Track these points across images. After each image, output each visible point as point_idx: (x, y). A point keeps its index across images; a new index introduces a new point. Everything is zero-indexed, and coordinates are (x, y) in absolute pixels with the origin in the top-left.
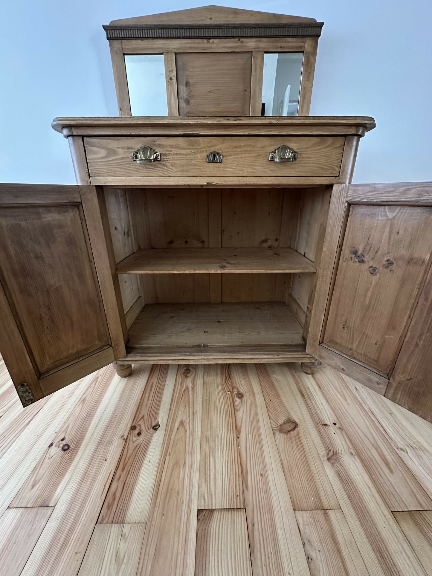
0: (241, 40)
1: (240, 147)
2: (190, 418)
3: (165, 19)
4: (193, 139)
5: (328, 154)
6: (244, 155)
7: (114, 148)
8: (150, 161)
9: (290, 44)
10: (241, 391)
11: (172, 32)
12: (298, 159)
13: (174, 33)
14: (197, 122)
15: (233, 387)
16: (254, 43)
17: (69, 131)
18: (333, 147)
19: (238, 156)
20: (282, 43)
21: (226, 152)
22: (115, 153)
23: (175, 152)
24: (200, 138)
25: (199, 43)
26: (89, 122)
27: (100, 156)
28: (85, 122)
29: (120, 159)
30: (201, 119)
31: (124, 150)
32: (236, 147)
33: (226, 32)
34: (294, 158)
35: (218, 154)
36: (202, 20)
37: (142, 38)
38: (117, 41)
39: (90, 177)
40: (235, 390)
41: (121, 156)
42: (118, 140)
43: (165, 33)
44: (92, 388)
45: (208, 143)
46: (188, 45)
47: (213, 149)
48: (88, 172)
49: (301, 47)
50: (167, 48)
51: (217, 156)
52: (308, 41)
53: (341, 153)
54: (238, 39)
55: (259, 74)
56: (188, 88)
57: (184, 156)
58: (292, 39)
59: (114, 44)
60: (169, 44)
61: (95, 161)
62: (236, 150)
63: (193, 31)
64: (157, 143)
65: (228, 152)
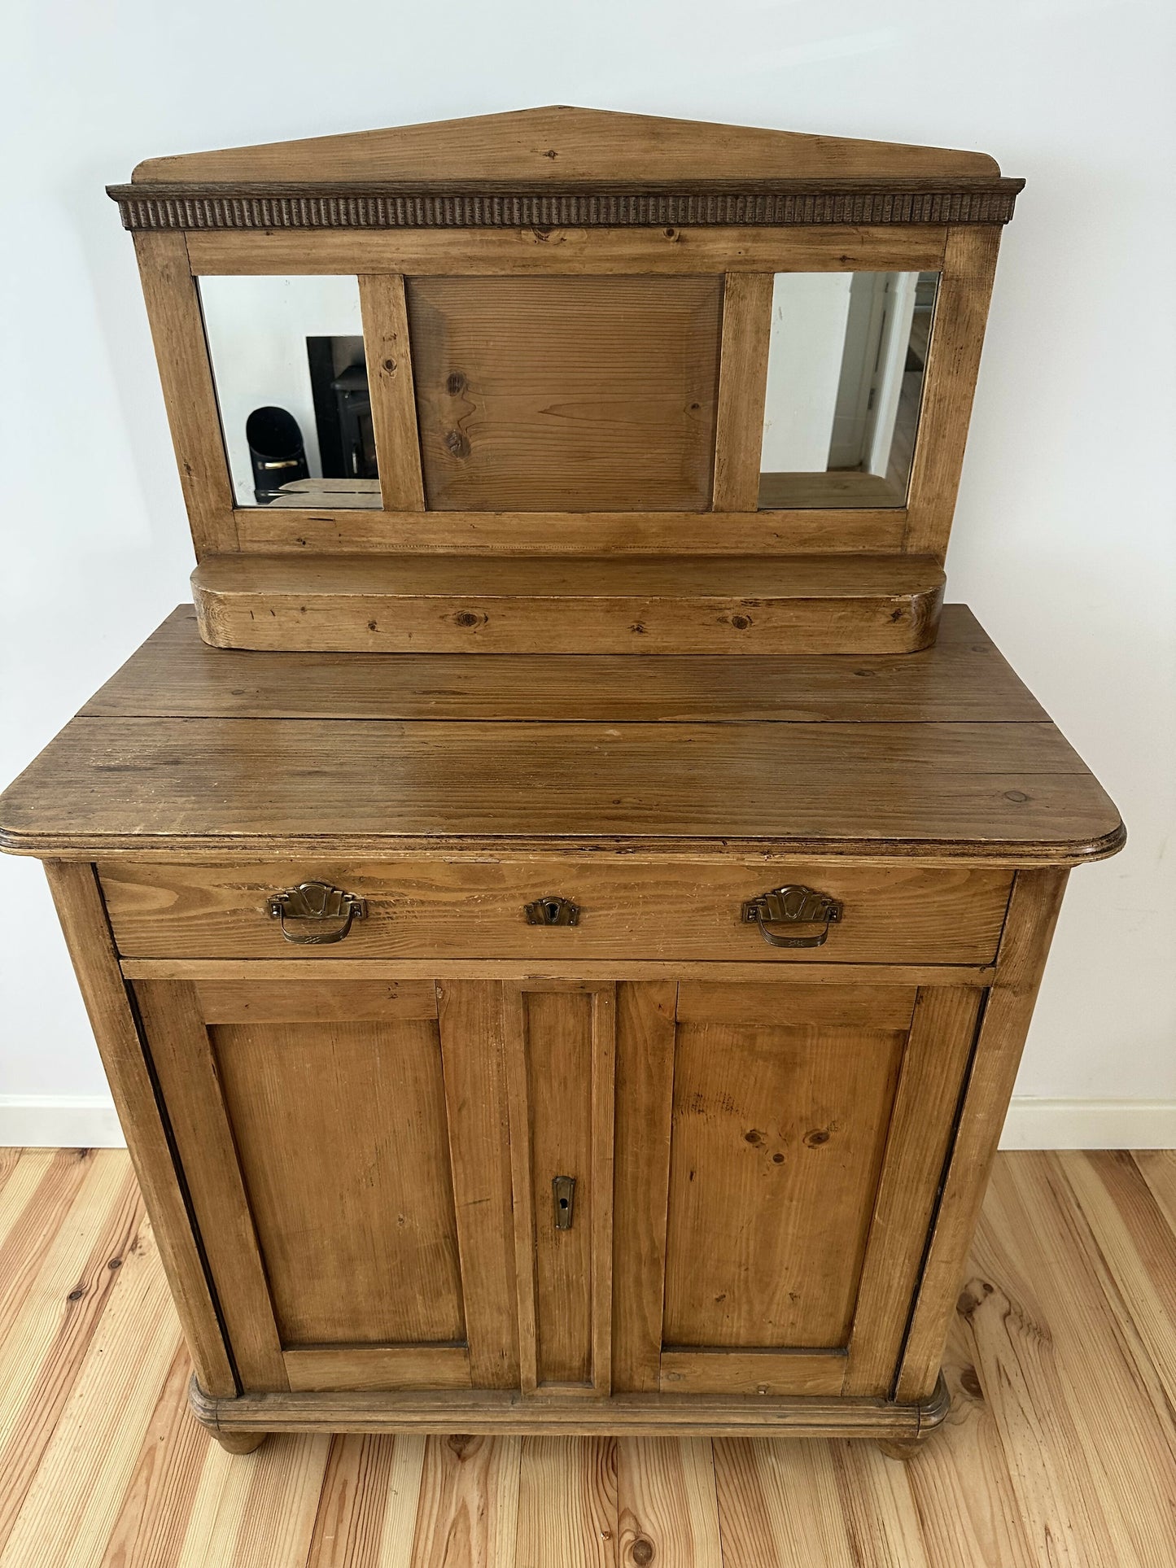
0: (677, 231)
3: (360, 154)
5: (955, 907)
6: (654, 908)
7: (205, 889)
9: (883, 249)
10: (650, 1530)
11: (390, 210)
12: (843, 920)
13: (400, 211)
15: (622, 1510)
16: (730, 245)
19: (634, 911)
20: (850, 243)
21: (593, 899)
22: (204, 897)
23: (417, 898)
25: (501, 243)
27: (155, 906)
29: (224, 913)
31: (239, 892)
32: (625, 887)
33: (613, 209)
35: (565, 903)
36: (519, 160)
37: (268, 228)
38: (166, 234)
40: (628, 1523)
41: (228, 908)
43: (361, 211)
44: (140, 1499)
45: (530, 877)
46: (455, 251)
47: (546, 893)
48: (111, 943)
50: (371, 261)
51: (561, 909)
52: (958, 238)
53: (1002, 907)
54: (665, 230)
55: (750, 351)
56: (458, 395)
57: (448, 908)
58: (889, 230)
59: (153, 245)
60: (378, 245)
61: (135, 918)
62: (627, 894)
63: (477, 206)
64: (353, 875)
65: (598, 898)
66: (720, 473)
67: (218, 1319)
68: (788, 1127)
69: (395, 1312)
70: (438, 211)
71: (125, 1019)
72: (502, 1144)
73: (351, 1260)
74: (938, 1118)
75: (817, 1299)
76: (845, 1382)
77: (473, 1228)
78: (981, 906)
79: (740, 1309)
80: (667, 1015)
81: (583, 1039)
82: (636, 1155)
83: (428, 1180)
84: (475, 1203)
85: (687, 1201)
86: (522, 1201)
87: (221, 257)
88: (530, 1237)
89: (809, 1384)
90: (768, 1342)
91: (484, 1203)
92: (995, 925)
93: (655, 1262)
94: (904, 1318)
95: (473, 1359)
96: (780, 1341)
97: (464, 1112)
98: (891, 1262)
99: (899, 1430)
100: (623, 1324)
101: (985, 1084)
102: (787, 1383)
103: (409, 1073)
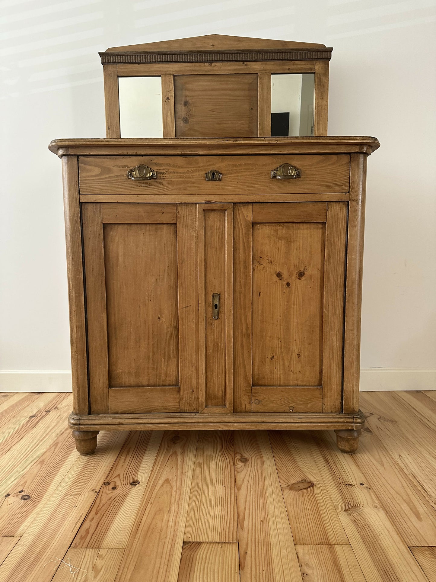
0: (245, 63)
1: (241, 165)
2: (177, 477)
4: (191, 158)
5: (334, 171)
6: (244, 174)
7: (109, 167)
8: (146, 178)
9: (299, 66)
11: (171, 58)
12: (302, 177)
13: (173, 58)
14: (196, 142)
15: (236, 452)
16: (259, 66)
17: (66, 151)
18: (339, 165)
19: (238, 175)
20: (290, 65)
21: (226, 170)
22: (109, 170)
23: (172, 171)
24: (199, 158)
25: (200, 66)
26: (88, 143)
27: (93, 174)
28: (84, 143)
29: (114, 176)
30: (199, 140)
31: (119, 168)
32: (235, 166)
33: (229, 57)
34: (298, 176)
35: (217, 172)
36: (204, 47)
37: (139, 63)
38: (112, 65)
39: (80, 194)
40: (238, 455)
41: (115, 174)
42: (113, 159)
43: (164, 58)
44: (52, 452)
45: (207, 162)
46: (187, 68)
47: (212, 168)
48: (78, 189)
49: (311, 69)
50: (165, 71)
51: (216, 175)
52: (318, 63)
53: (348, 170)
54: (242, 62)
55: (266, 93)
56: (186, 107)
57: (181, 175)
58: (300, 62)
59: (108, 68)
60: (167, 67)
61: (87, 179)
62: (236, 168)
63: (194, 56)
64: (154, 162)
65: (227, 170)
66: (260, 127)
67: (87, 367)
68: (291, 270)
69: (153, 368)
70: (183, 58)
71: (77, 219)
72: (196, 279)
73: (140, 339)
74: (340, 261)
75: (308, 357)
76: (323, 404)
77: (184, 320)
78: (342, 170)
79: (280, 363)
80: (249, 219)
81: (223, 231)
82: (240, 282)
83: (170, 298)
84: (185, 307)
85: (258, 306)
86: (202, 303)
87: (126, 71)
88: (204, 322)
89: (309, 405)
90: (291, 383)
91: (189, 307)
92: (347, 177)
93: (248, 336)
94: (341, 364)
95: (181, 393)
96: (296, 382)
97: (184, 264)
98: (332, 332)
99: (346, 424)
100: (237, 370)
101: (353, 242)
102: (301, 404)
103: (166, 249)
